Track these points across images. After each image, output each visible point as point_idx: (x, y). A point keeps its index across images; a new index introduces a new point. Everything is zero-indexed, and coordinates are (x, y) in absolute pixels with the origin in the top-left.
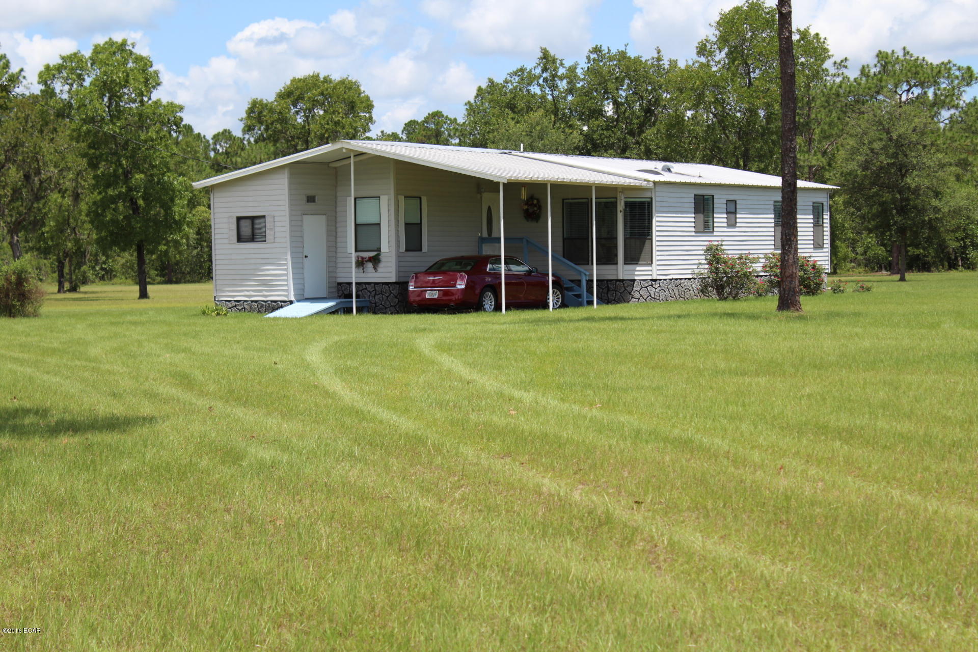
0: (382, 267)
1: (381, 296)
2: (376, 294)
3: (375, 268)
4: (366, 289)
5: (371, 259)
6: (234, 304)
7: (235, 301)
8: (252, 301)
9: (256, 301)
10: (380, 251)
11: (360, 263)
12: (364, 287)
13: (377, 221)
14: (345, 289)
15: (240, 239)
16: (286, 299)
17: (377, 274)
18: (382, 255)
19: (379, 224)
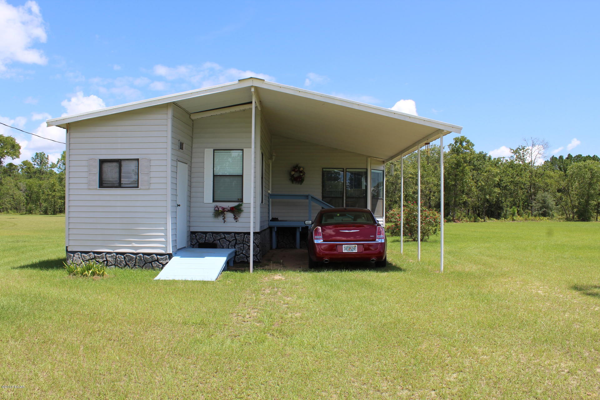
0: (242, 217)
1: (242, 245)
2: (236, 243)
3: (236, 218)
4: (225, 238)
5: (232, 210)
6: (92, 255)
7: (94, 253)
8: (117, 253)
9: (122, 254)
10: (242, 201)
11: (219, 213)
12: (223, 236)
13: (238, 172)
14: (200, 238)
15: (102, 185)
16: (162, 252)
17: (237, 224)
18: (244, 205)
19: (242, 176)
